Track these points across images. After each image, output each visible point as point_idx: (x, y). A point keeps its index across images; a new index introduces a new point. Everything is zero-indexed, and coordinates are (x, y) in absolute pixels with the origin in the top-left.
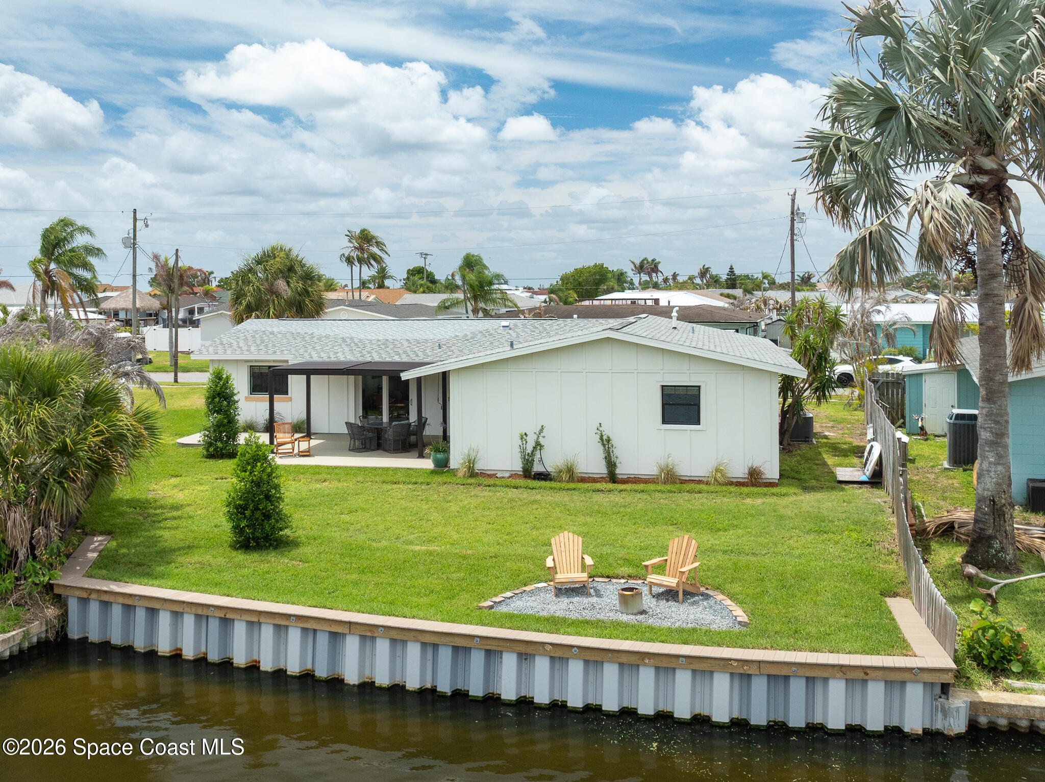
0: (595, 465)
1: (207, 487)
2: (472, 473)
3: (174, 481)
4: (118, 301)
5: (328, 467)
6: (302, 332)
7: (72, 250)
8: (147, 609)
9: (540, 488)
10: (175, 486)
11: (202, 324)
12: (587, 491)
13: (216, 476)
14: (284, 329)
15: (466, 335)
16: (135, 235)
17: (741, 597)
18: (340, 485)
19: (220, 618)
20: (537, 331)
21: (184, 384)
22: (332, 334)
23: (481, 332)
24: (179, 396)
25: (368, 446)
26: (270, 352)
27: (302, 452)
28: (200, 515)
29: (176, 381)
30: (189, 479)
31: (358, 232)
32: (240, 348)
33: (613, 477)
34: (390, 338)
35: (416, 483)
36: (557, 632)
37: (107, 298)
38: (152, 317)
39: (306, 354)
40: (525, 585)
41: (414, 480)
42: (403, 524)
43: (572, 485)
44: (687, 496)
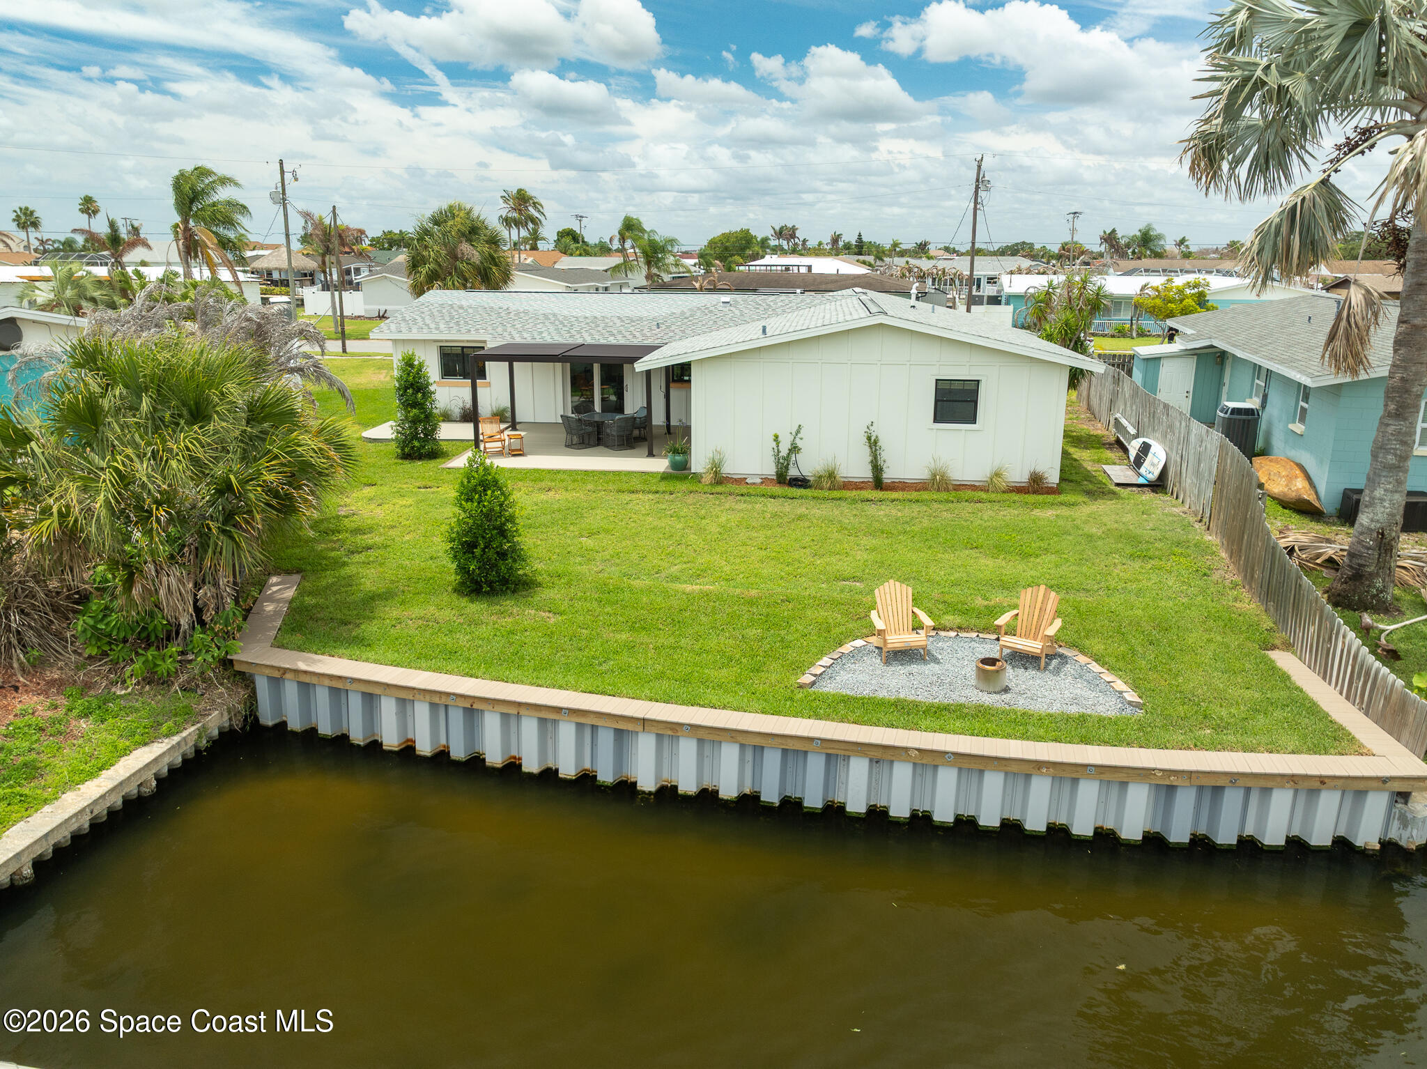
0: (856, 467)
1: (410, 501)
2: (720, 479)
3: (368, 491)
4: (274, 260)
5: (550, 471)
6: (496, 307)
7: (214, 205)
8: (364, 694)
9: (801, 497)
10: (371, 499)
11: (364, 287)
12: (854, 501)
13: (418, 485)
14: (474, 303)
15: (683, 313)
16: (284, 190)
17: (1112, 660)
18: (569, 496)
19: (465, 708)
20: (762, 308)
21: (353, 355)
22: (531, 309)
23: (699, 309)
24: (352, 371)
25: (586, 441)
26: (463, 330)
27: (513, 450)
28: (409, 541)
29: (344, 351)
30: (385, 489)
31: (515, 192)
32: (428, 325)
33: (878, 483)
34: (598, 315)
35: (657, 492)
36: (915, 727)
37: (257, 257)
38: (308, 277)
39: (505, 334)
40: (841, 645)
41: (654, 488)
42: (660, 551)
43: (836, 494)
44: (970, 507)
